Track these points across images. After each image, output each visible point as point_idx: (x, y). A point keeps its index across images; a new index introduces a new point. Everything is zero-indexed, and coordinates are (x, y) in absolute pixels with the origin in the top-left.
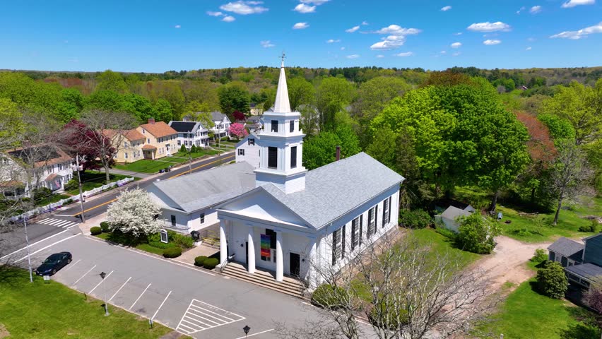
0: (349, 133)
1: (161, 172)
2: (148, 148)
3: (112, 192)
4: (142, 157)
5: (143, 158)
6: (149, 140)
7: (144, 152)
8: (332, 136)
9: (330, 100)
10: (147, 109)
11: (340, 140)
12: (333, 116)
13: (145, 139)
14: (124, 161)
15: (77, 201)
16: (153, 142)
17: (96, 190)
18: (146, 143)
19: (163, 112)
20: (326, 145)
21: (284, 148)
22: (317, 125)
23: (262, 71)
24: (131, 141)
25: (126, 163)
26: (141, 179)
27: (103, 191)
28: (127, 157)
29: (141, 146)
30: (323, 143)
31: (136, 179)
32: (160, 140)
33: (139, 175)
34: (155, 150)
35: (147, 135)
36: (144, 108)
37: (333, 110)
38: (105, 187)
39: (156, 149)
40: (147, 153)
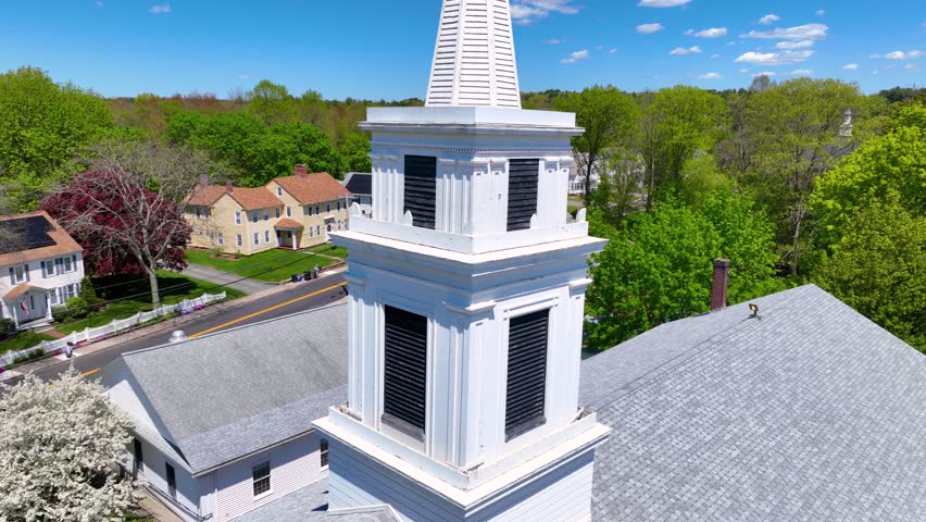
0: (745, 212)
1: (294, 279)
2: (288, 226)
3: (158, 328)
4: (274, 242)
5: (277, 245)
6: (289, 210)
7: (279, 233)
8: (690, 219)
9: (673, 133)
10: (321, 150)
11: (716, 234)
12: (677, 166)
13: (283, 206)
14: (233, 251)
15: (58, 353)
16: (297, 215)
17: (117, 325)
18: (284, 216)
19: (356, 156)
20: (671, 248)
21: (463, 326)
22: (640, 185)
23: (551, 96)
24: (247, 212)
25: (237, 256)
26: (245, 295)
27: (137, 326)
28: (240, 243)
29: (273, 221)
30: (665, 240)
31: (233, 294)
32: (311, 210)
33: (245, 285)
34: (299, 231)
35: (286, 198)
36: (315, 148)
37: (679, 154)
38: (145, 317)
39: (302, 228)
40: (284, 234)
